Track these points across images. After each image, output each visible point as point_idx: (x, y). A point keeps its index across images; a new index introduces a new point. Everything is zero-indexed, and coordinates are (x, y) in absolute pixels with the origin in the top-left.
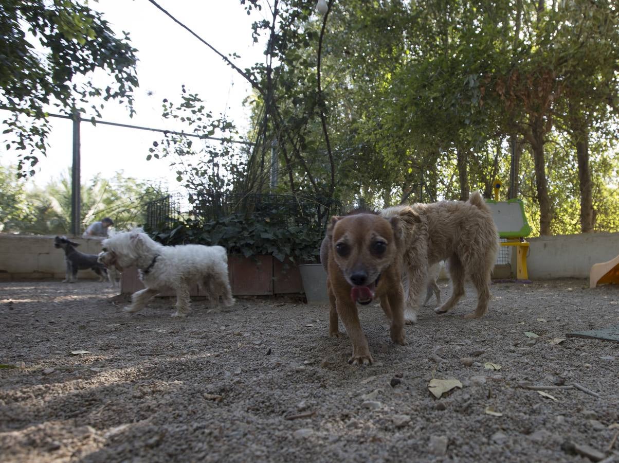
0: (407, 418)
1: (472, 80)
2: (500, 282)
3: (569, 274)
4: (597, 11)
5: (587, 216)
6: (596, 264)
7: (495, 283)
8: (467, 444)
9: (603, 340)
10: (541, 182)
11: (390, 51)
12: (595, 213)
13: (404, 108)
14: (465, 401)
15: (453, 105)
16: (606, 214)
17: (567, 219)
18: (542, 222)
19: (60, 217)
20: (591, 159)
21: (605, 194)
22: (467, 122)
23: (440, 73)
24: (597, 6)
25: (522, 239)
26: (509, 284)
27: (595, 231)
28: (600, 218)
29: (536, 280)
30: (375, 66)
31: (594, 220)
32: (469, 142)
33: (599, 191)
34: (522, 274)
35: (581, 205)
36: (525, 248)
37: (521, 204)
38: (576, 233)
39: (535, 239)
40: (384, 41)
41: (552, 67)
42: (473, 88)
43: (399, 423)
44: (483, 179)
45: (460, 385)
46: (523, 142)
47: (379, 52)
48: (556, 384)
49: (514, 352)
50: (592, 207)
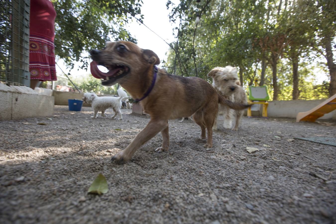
0: (245, 157)
1: (249, 41)
2: (255, 117)
3: (286, 116)
4: (309, 8)
5: (296, 93)
6: (300, 113)
7: (253, 117)
8: (270, 168)
9: (312, 142)
10: (275, 79)
11: (216, 33)
12: (300, 92)
13: (221, 53)
14: (263, 155)
15: (241, 51)
16: (305, 92)
17: (285, 94)
18: (274, 95)
19: (113, 90)
20: (299, 70)
21: (305, 84)
22: (246, 57)
23: (236, 40)
24: (310, 6)
25: (265, 101)
26: (259, 118)
27: (299, 99)
28: (301, 94)
29: (270, 117)
30: (210, 38)
31: (299, 95)
32: (245, 65)
33: (302, 83)
34: (265, 114)
35: (293, 88)
36: (267, 105)
37: (266, 88)
38: (290, 100)
39: (271, 102)
40: (214, 29)
41: (284, 33)
42: (250, 44)
43: (242, 158)
44: (250, 78)
45: (258, 150)
46: (267, 64)
47: (212, 33)
48: (296, 155)
49: (272, 142)
50: (298, 89)
